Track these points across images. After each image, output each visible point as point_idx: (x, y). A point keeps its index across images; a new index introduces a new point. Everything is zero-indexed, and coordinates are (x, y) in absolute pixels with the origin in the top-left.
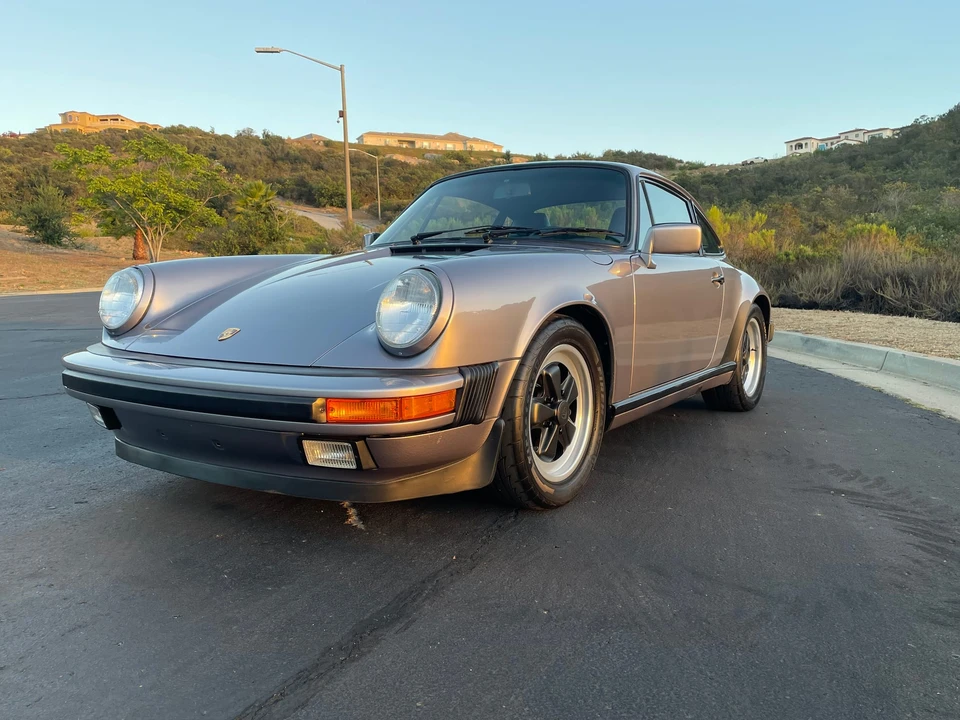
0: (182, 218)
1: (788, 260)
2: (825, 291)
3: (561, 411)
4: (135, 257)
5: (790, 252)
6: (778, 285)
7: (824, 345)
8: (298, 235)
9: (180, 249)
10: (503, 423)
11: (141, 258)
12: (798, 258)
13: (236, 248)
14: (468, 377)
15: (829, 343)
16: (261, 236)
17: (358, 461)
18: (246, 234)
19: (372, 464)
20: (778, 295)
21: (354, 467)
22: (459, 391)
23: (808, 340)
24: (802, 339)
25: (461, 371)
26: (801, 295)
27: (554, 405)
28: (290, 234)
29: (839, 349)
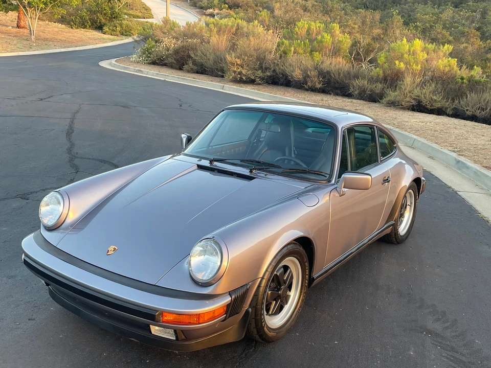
0: (51, 3)
1: (463, 83)
2: (483, 109)
3: (283, 292)
4: (18, 27)
5: (465, 77)
6: (453, 100)
7: (468, 167)
8: (131, 12)
9: (49, 21)
10: (250, 310)
11: (23, 28)
12: (469, 81)
13: (87, 23)
14: (233, 297)
15: (471, 167)
16: (105, 14)
17: (177, 337)
18: (95, 13)
19: (183, 337)
20: (452, 107)
21: (175, 339)
22: (228, 306)
23: (458, 162)
24: (456, 159)
25: (230, 294)
26: (467, 110)
27: (279, 290)
28: (125, 11)
29: (476, 173)
